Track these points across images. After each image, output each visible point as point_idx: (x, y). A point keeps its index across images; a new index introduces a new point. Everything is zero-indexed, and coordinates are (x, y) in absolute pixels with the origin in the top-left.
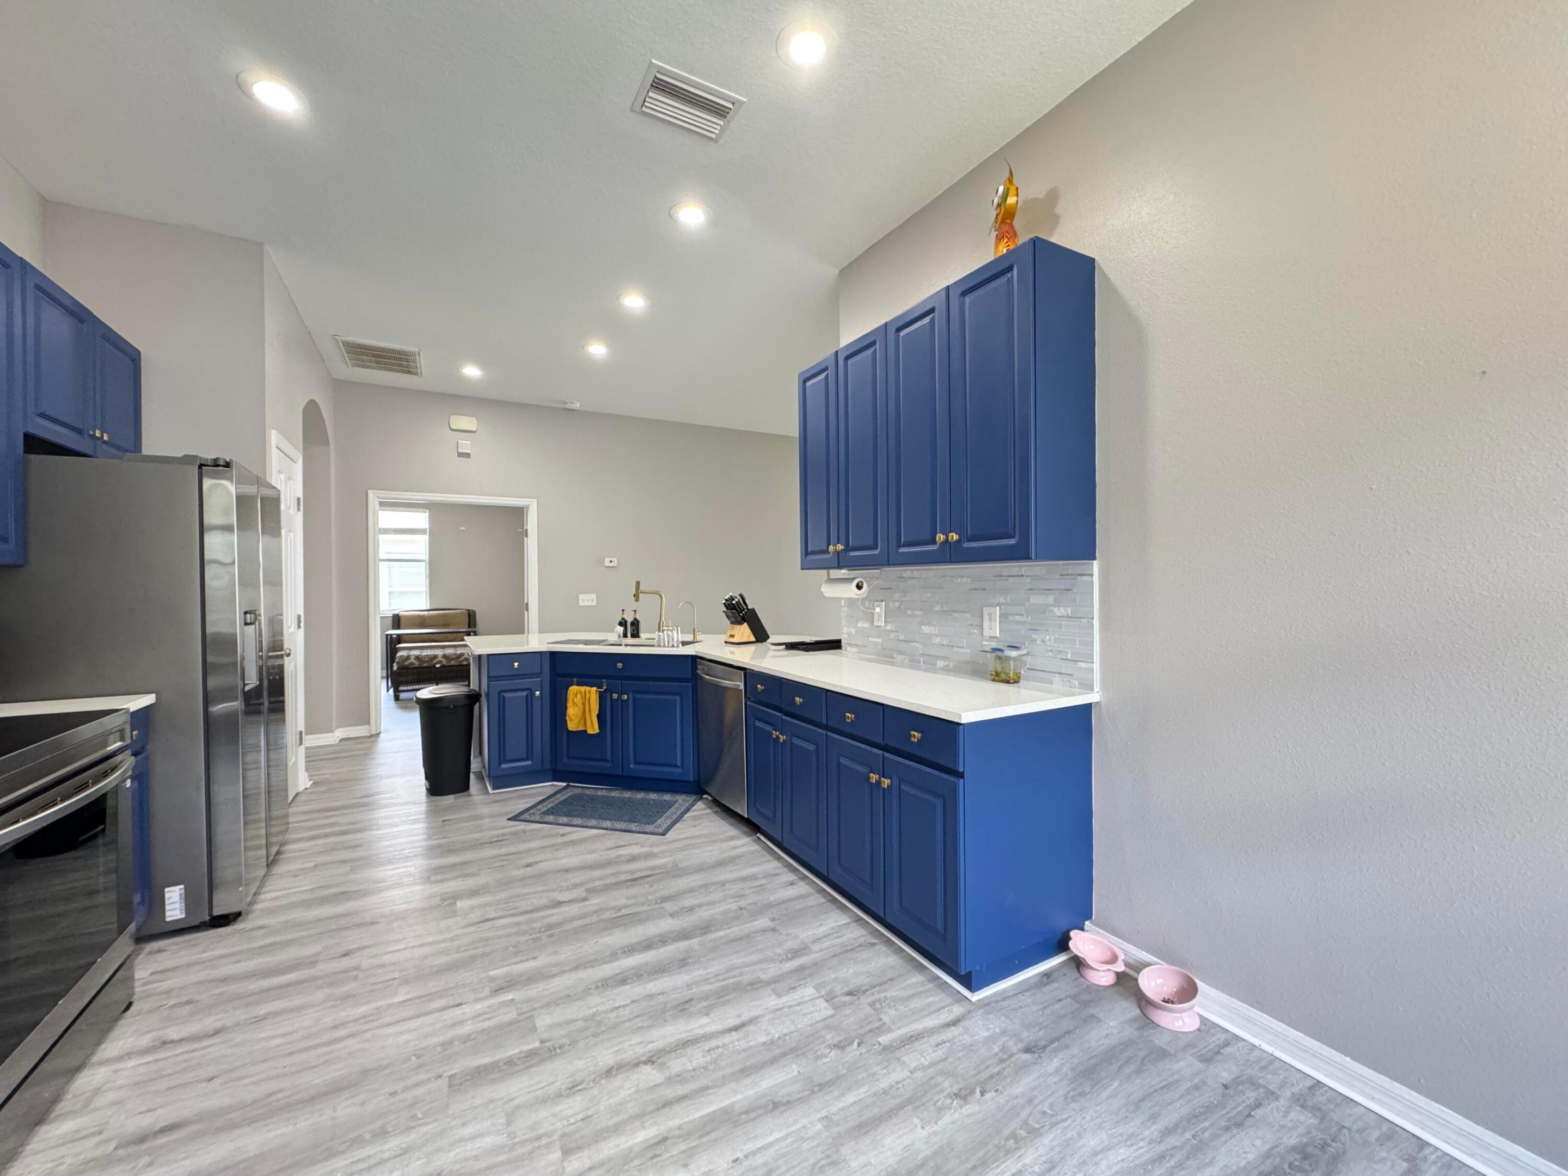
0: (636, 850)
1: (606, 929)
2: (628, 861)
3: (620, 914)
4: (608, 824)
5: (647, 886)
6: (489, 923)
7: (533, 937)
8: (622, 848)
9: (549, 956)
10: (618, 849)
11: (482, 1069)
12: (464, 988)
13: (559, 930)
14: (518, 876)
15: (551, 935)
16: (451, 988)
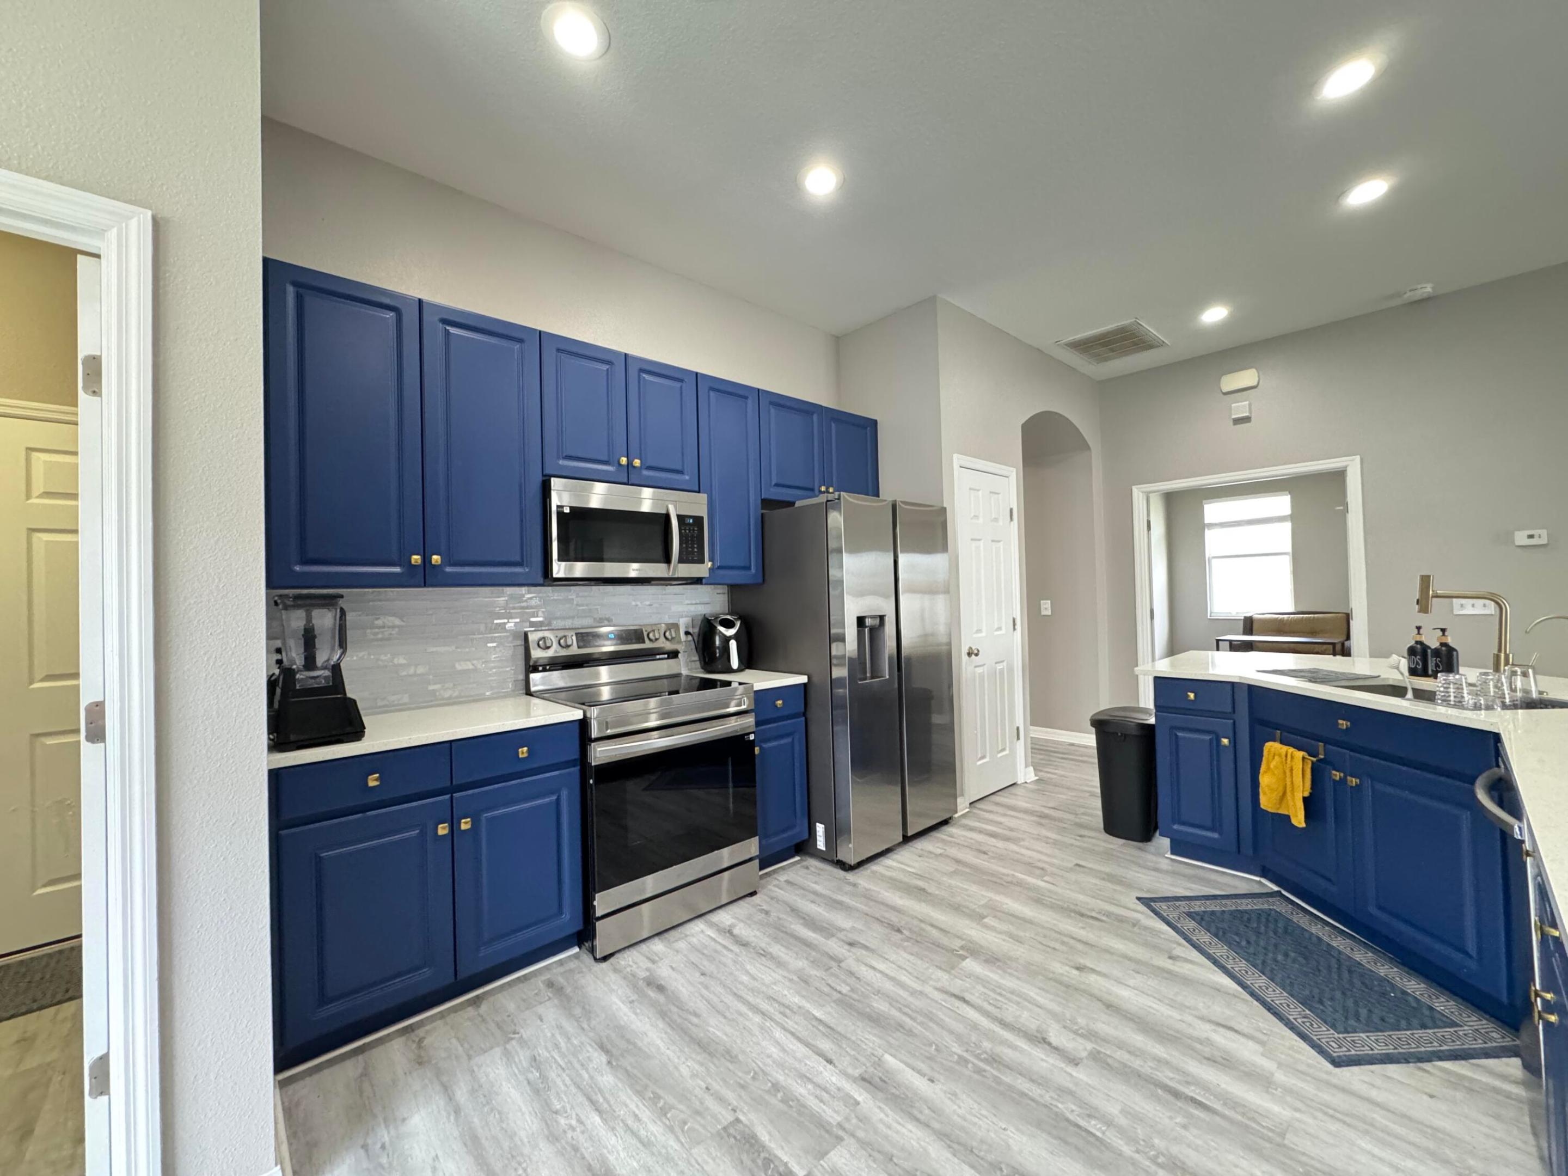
0: (1247, 1051)
1: (1039, 1125)
2: (1211, 1060)
3: (1082, 1123)
4: (1259, 981)
5: (1179, 1120)
6: (958, 1003)
7: (965, 1054)
8: (1230, 1034)
9: (945, 1092)
10: (1221, 1030)
11: (753, 1141)
12: (854, 1050)
13: (995, 1073)
14: (1054, 973)
15: (979, 1071)
16: (849, 1039)
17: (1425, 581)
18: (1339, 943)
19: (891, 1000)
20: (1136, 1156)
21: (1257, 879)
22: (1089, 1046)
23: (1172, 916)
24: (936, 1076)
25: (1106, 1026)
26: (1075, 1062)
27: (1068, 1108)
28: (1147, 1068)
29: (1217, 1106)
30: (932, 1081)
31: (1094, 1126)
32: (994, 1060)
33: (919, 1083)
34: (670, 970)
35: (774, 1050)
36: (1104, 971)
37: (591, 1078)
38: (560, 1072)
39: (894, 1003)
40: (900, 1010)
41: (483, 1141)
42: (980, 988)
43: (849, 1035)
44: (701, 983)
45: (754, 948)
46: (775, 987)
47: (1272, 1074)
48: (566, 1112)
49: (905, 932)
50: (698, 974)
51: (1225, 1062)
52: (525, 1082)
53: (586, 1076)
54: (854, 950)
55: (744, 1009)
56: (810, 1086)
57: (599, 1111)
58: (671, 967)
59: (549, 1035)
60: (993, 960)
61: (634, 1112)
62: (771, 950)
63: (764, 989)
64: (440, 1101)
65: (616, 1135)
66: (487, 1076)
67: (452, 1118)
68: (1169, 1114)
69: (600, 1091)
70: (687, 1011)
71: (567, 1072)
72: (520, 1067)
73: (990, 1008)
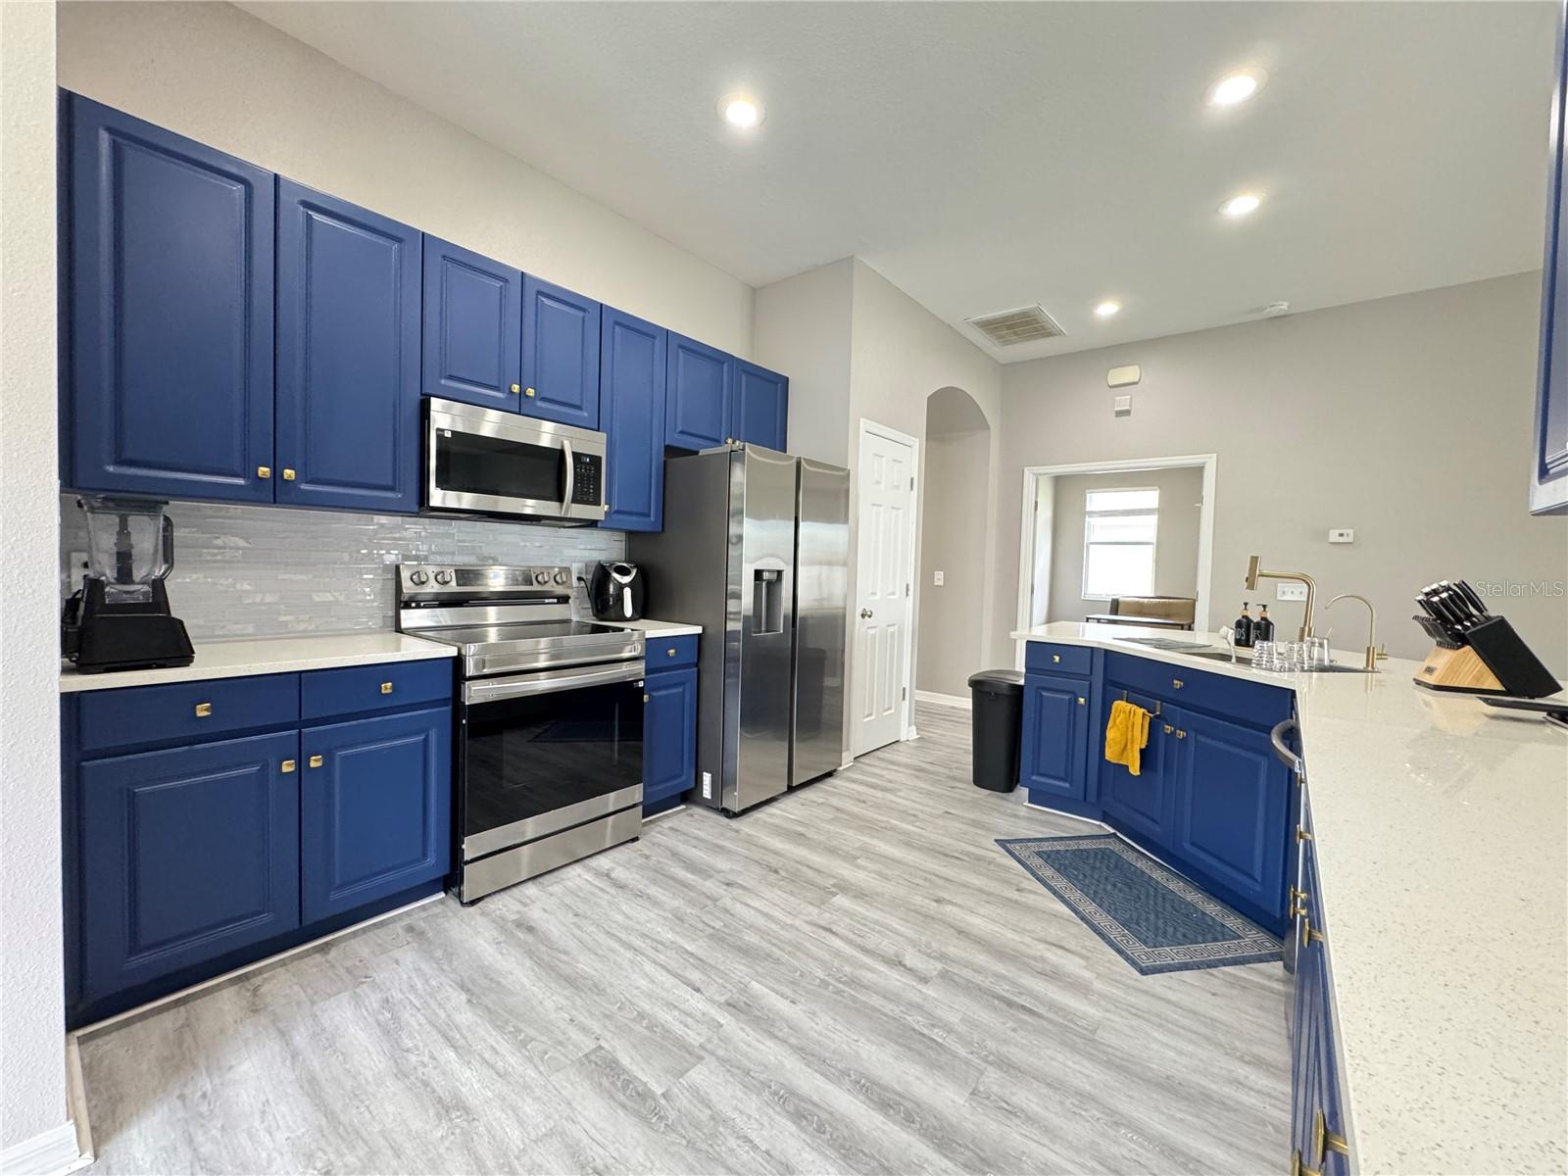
0: (1073, 965)
2: (1042, 974)
3: (926, 1031)
4: (1089, 907)
5: (1010, 1024)
6: (824, 933)
7: (827, 978)
8: (1060, 952)
9: (804, 1012)
10: (1053, 948)
11: (614, 1065)
12: (722, 978)
13: (852, 992)
14: (914, 905)
15: (838, 992)
16: (718, 969)
17: (1254, 560)
18: (1158, 875)
19: (763, 933)
20: (970, 1056)
21: (1098, 823)
22: (939, 966)
23: (1023, 854)
24: (798, 998)
25: (955, 948)
26: (925, 980)
27: (915, 1020)
28: (987, 983)
29: (1042, 1011)
30: (794, 1003)
31: (937, 1034)
32: (853, 982)
33: (782, 1006)
34: (543, 912)
35: (643, 983)
36: (959, 902)
37: (449, 1016)
38: (414, 1011)
39: (764, 936)
40: (769, 942)
41: (324, 1082)
42: (847, 920)
43: (718, 966)
44: (574, 924)
45: (631, 890)
46: (649, 925)
47: (1092, 983)
48: (418, 1050)
49: (780, 872)
50: (571, 915)
51: (1054, 975)
52: (375, 1025)
53: (443, 1014)
54: (730, 889)
55: (616, 946)
56: (676, 1013)
57: (455, 1048)
58: (545, 910)
59: (405, 977)
60: (861, 895)
61: (492, 1046)
62: (648, 891)
63: (638, 927)
64: (274, 1046)
65: (470, 1068)
66: (331, 1019)
67: (288, 1063)
68: (1001, 1020)
69: (458, 1028)
70: (557, 949)
71: (423, 1011)
72: (369, 1009)
73: (852, 936)
